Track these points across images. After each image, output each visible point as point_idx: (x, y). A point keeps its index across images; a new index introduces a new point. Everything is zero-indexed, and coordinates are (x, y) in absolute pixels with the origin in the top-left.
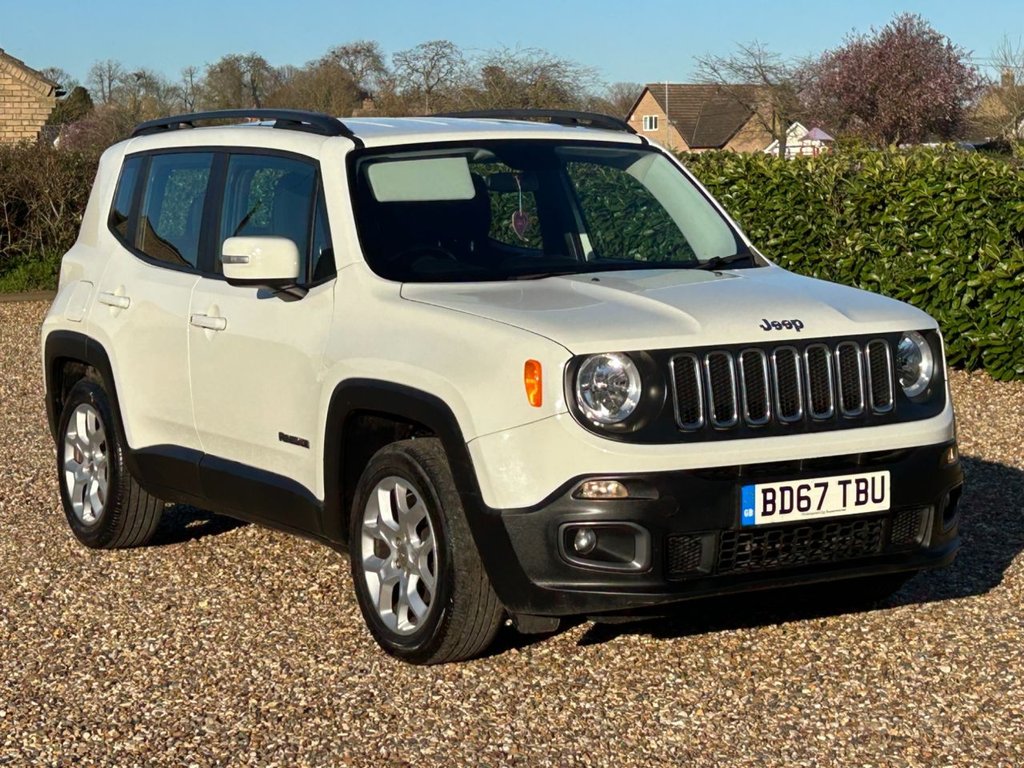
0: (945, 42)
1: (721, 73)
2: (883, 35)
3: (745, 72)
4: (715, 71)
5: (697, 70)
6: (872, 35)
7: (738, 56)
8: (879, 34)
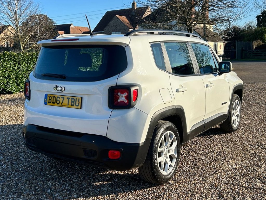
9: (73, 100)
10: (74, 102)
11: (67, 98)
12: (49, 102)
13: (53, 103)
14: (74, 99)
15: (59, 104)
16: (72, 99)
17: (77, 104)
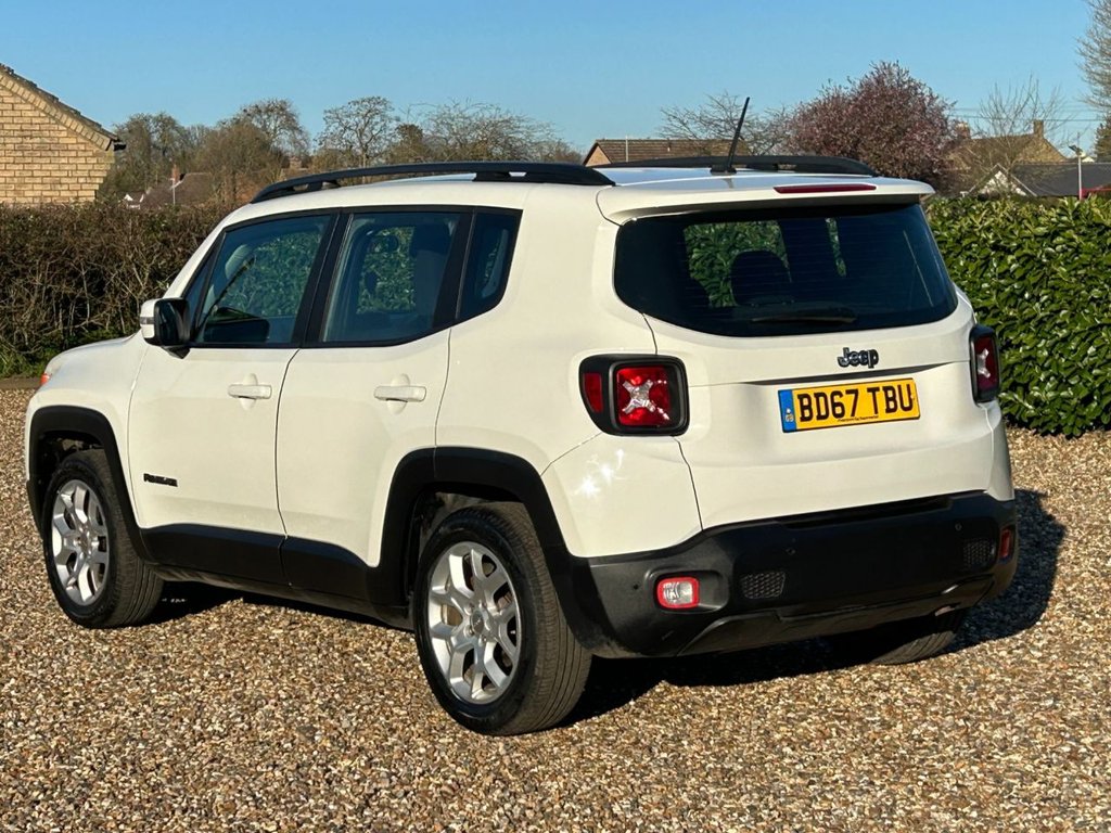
0: (926, 91)
1: (690, 126)
2: (861, 86)
3: (716, 125)
4: (684, 124)
5: (665, 123)
6: (850, 86)
7: (708, 108)
8: (858, 83)
9: (890, 394)
10: (893, 399)
11: (869, 390)
12: (803, 419)
13: (820, 417)
14: (891, 388)
15: (844, 418)
16: (886, 389)
17: (906, 404)
